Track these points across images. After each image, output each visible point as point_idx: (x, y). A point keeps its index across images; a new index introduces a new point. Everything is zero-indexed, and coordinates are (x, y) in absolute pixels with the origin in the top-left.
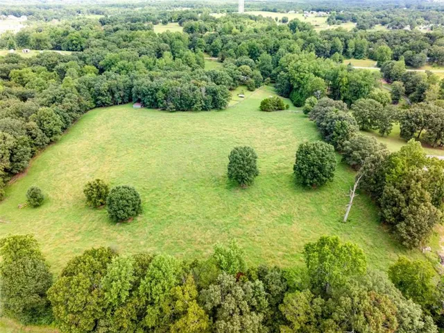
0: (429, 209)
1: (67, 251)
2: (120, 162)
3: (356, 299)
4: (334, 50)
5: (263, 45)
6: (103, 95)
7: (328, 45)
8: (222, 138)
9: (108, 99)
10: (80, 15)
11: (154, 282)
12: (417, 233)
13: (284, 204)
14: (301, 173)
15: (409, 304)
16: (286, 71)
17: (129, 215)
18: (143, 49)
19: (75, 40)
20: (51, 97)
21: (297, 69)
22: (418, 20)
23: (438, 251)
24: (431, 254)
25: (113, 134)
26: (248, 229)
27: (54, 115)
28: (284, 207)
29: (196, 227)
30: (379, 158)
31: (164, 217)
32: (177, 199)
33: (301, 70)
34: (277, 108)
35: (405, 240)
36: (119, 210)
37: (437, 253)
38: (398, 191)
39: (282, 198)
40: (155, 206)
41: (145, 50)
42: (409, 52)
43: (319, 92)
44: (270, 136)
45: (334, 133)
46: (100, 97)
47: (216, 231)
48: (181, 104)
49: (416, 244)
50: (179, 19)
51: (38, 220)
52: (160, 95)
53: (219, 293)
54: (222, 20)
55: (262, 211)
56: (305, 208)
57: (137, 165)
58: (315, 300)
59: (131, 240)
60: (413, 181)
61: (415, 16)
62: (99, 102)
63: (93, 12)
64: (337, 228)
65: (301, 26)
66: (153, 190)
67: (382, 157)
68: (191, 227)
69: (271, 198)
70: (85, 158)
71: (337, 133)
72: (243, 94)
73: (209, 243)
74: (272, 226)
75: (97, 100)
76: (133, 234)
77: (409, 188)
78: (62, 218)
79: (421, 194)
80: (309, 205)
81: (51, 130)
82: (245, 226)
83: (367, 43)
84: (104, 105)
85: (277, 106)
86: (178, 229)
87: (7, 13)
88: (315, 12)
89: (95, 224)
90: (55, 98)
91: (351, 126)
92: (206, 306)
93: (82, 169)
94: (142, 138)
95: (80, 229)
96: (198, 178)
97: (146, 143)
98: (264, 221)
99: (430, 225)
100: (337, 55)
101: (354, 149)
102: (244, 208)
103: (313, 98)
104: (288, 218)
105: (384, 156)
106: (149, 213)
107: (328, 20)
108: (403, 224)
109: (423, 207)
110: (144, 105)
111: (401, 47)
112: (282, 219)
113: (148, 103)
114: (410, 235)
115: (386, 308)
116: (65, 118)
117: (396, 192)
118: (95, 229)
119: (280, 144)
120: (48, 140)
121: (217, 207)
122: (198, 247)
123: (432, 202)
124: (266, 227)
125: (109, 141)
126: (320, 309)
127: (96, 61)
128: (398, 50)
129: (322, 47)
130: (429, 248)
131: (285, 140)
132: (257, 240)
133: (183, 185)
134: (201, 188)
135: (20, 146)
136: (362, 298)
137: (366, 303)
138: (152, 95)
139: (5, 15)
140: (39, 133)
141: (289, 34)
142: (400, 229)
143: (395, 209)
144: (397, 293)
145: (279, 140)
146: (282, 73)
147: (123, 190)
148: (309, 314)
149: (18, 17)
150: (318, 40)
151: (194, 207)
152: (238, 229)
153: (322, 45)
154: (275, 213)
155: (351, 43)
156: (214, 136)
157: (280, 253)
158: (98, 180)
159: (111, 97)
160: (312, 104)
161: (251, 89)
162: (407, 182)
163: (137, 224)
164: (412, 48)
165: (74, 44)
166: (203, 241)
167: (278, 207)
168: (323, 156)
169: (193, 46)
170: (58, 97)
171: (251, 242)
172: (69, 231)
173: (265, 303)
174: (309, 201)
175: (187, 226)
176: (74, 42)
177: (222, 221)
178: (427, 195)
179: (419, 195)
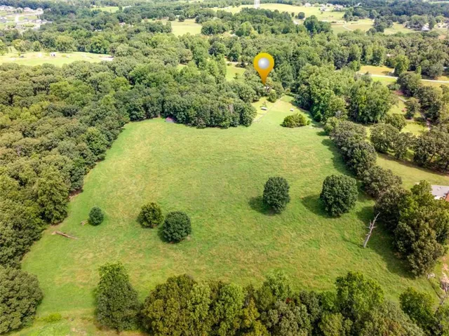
0: (434, 246)
1: (134, 268)
2: (163, 181)
3: (377, 324)
4: (352, 58)
5: (282, 52)
6: (138, 111)
7: (347, 53)
8: (252, 158)
9: (142, 113)
10: (95, 6)
11: (226, 305)
12: (424, 264)
13: (312, 229)
14: (327, 203)
15: (414, 327)
16: (307, 84)
17: (182, 236)
18: (168, 57)
19: (99, 43)
20: (94, 115)
21: (317, 84)
22: (438, 17)
23: (441, 277)
24: (435, 280)
25: (152, 152)
26: (283, 251)
27: (101, 135)
28: (312, 231)
29: (239, 248)
30: (395, 194)
31: (210, 238)
32: (219, 220)
33: (322, 85)
34: (299, 124)
35: (414, 269)
36: (175, 232)
37: (439, 279)
38: (410, 228)
39: (310, 223)
40: (201, 226)
41: (170, 59)
42: (427, 62)
43: (339, 112)
44: (295, 156)
45: (355, 161)
46: (136, 112)
47: (256, 252)
48: (211, 120)
49: (423, 272)
50: (196, 15)
51: (102, 237)
52: (192, 113)
53: (277, 316)
54: (240, 18)
55: (294, 234)
56: (330, 233)
57: (179, 185)
58: (346, 321)
59: (186, 258)
60: (422, 221)
61: (434, 12)
62: (134, 116)
63: (107, 4)
64: (357, 253)
65: (318, 26)
66: (197, 211)
67: (397, 194)
68: (235, 248)
69: (300, 222)
70: (132, 176)
71: (357, 160)
72: (266, 106)
73: (251, 263)
74: (303, 250)
75: (132, 115)
76: (186, 252)
77: (418, 225)
78: (121, 236)
79: (429, 231)
80: (333, 231)
81: (98, 149)
82: (280, 248)
83: (385, 50)
84: (139, 119)
85: (300, 122)
86: (224, 249)
87: (23, 5)
88: (331, 5)
89: (153, 242)
90: (98, 116)
91: (370, 154)
92: (267, 324)
93: (131, 188)
94: (180, 156)
95: (140, 246)
96: (235, 200)
97: (183, 163)
98: (297, 245)
99: (435, 258)
100: (356, 63)
101: (373, 181)
102: (278, 232)
103: (334, 119)
104: (317, 242)
105: (399, 192)
106: (197, 233)
107: (345, 16)
108: (413, 256)
109: (430, 244)
110: (176, 120)
111: (419, 56)
112: (310, 242)
113: (180, 119)
114: (418, 265)
115: (398, 332)
116: (108, 136)
117: (408, 228)
118: (153, 247)
119: (305, 166)
120: (96, 158)
121: (254, 229)
122: (243, 267)
123: (437, 240)
124: (297, 250)
125: (150, 159)
126: (349, 329)
127: (126, 71)
128: (416, 59)
129: (341, 54)
130: (433, 275)
131: (308, 161)
132: (291, 262)
133: (223, 206)
134: (239, 210)
135: (77, 168)
136: (381, 323)
137: (384, 328)
138: (183, 111)
139: (21, 7)
140: (89, 153)
141: (308, 39)
142: (410, 260)
143: (406, 241)
144: (405, 317)
145: (303, 161)
146: (303, 86)
147: (177, 216)
148: (341, 331)
149: (34, 9)
150: (336, 46)
151: (235, 229)
152: (274, 251)
153: (341, 52)
154: (305, 237)
155: (370, 49)
156: (244, 155)
157: (312, 274)
158: (153, 204)
159: (145, 112)
160: (333, 124)
161: (273, 100)
162: (418, 221)
163: (188, 243)
164: (429, 58)
165: (97, 47)
166: (246, 261)
167: (308, 232)
168: (347, 189)
169: (214, 52)
170: (100, 115)
171: (286, 264)
172: (131, 249)
173: (308, 322)
174: (333, 227)
175: (231, 247)
176: (98, 45)
177: (260, 243)
178: (433, 233)
179: (427, 233)
